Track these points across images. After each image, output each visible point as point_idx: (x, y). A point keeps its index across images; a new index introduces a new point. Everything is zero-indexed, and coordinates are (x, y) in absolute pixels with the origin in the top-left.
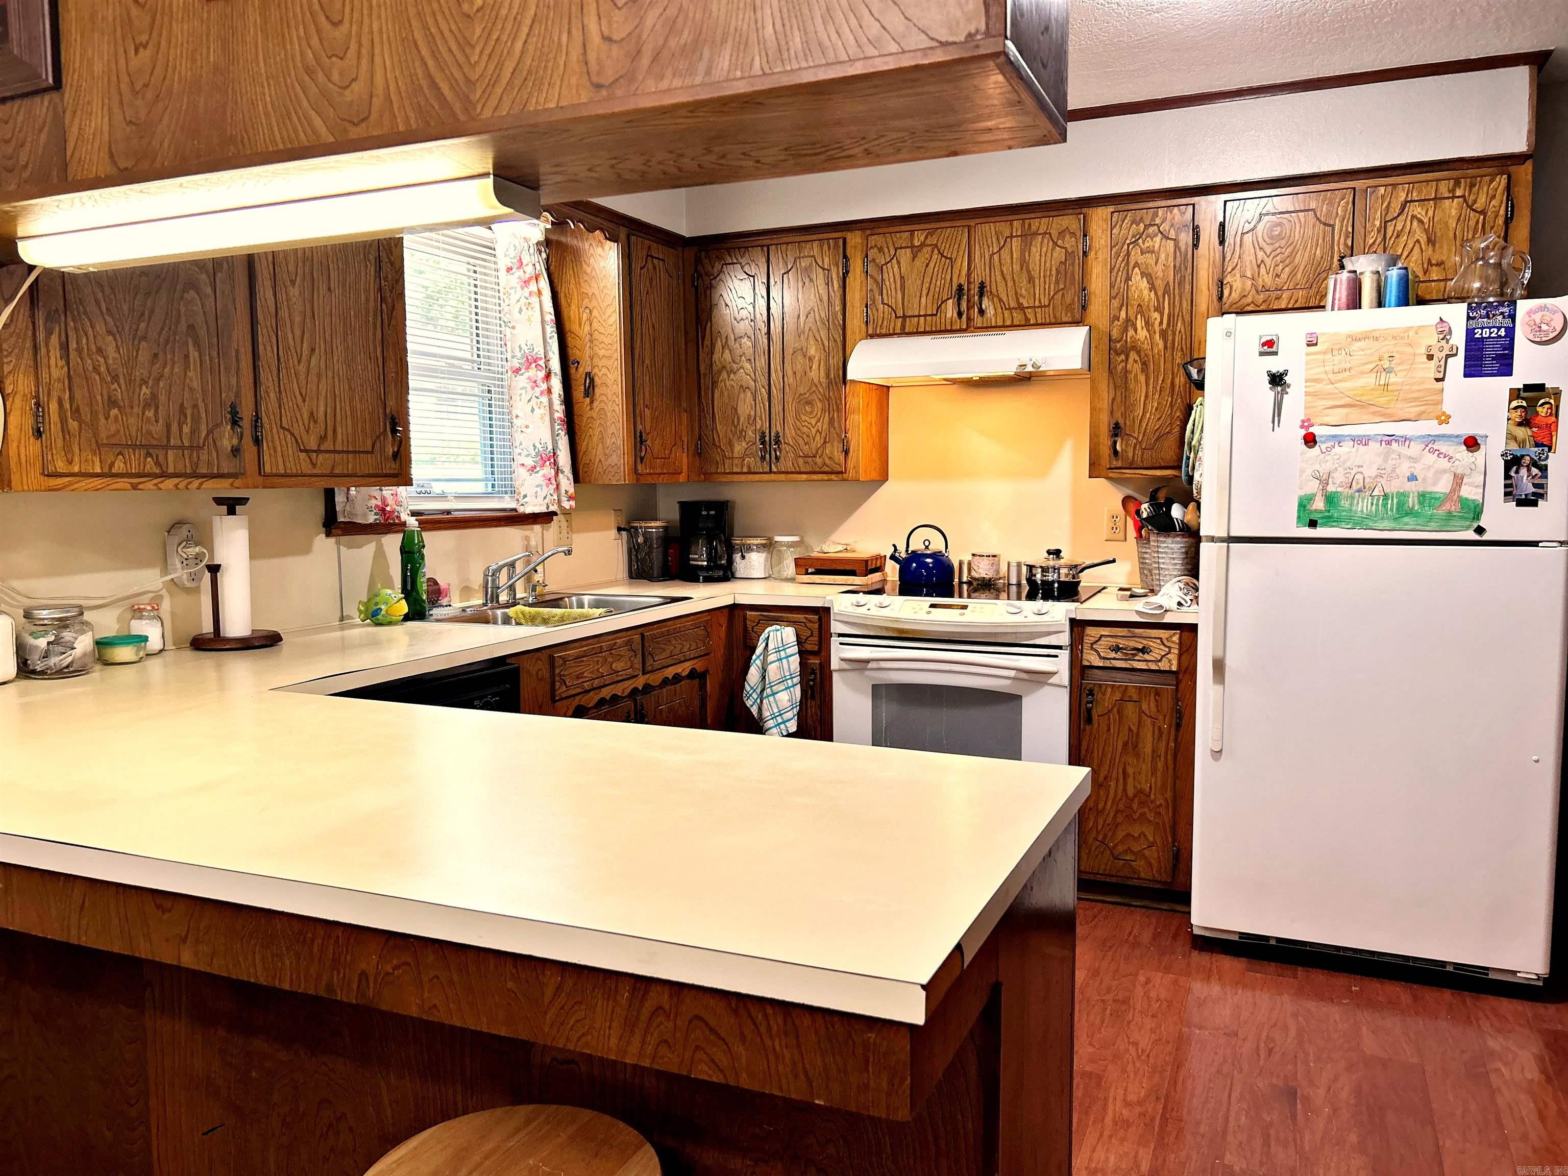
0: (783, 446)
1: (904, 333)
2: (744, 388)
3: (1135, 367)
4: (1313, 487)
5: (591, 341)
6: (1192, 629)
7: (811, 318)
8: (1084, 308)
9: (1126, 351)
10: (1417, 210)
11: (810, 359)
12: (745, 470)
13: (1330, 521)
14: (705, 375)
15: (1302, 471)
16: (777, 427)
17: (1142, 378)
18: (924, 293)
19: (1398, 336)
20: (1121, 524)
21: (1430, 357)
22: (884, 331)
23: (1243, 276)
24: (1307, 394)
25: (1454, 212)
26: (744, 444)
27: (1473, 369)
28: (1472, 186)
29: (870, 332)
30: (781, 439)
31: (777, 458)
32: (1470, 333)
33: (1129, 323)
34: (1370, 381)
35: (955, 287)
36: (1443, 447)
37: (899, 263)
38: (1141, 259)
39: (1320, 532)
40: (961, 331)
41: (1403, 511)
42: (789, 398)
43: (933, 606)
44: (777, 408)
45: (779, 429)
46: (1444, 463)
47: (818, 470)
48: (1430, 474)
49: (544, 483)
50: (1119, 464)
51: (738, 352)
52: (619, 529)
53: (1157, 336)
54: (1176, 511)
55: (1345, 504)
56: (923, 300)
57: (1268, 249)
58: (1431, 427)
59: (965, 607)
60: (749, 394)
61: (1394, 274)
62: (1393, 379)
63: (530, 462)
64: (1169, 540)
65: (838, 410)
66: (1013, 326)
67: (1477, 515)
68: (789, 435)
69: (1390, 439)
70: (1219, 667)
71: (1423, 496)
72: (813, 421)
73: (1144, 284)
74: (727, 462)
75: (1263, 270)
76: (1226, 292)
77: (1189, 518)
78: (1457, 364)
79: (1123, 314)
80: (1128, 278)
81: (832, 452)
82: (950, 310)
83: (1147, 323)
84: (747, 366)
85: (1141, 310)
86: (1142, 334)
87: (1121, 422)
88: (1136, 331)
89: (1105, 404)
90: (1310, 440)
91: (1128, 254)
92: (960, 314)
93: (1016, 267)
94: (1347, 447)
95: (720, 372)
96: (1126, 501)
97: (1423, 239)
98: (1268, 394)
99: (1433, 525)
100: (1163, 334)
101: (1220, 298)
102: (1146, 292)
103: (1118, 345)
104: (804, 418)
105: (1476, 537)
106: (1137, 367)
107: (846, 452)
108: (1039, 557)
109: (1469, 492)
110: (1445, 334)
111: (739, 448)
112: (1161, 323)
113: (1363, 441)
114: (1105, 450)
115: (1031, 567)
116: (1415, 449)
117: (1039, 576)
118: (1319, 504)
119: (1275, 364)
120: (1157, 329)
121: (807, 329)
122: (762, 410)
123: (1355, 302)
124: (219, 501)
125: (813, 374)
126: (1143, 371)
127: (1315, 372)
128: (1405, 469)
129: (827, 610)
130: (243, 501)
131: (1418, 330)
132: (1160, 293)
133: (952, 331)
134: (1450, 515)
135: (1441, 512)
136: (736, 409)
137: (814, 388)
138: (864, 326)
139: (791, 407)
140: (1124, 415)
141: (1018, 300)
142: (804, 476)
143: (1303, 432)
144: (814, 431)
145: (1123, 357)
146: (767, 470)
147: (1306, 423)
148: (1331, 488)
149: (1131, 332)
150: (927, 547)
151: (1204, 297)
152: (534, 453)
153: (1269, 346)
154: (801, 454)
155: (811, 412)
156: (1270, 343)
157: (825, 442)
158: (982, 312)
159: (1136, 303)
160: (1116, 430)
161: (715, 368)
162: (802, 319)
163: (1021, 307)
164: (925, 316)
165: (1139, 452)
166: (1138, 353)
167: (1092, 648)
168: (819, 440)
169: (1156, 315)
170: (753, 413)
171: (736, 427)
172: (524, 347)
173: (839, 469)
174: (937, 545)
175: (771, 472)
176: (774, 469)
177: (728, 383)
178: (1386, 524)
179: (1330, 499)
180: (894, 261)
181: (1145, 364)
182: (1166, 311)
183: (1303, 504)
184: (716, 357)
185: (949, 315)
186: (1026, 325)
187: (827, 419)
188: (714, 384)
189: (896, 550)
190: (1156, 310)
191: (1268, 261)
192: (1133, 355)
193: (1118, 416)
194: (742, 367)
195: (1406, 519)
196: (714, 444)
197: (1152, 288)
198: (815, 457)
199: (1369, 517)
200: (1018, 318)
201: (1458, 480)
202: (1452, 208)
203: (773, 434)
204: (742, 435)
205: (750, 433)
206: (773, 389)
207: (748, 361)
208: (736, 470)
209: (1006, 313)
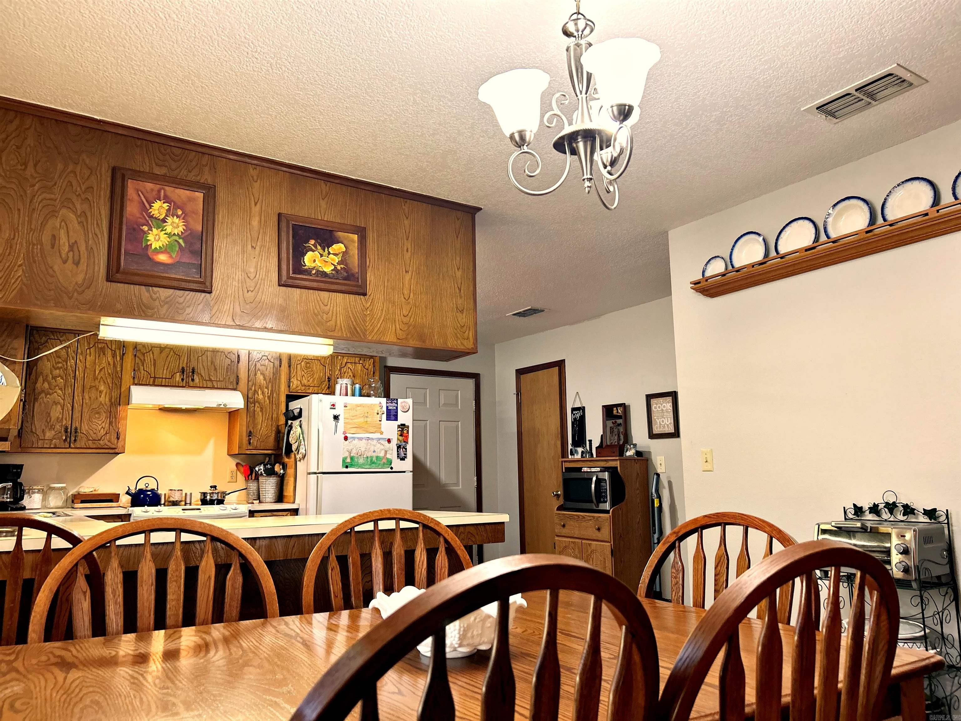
0: (79, 434)
1: (154, 385)
2: (55, 403)
3: (258, 410)
4: (347, 454)
7: (102, 373)
8: (237, 383)
9: (254, 403)
10: (349, 365)
11: (100, 392)
12: (52, 446)
13: (352, 466)
14: (29, 394)
15: (344, 449)
16: (76, 424)
17: (260, 414)
18: (165, 368)
19: (369, 406)
20: (235, 475)
21: (378, 414)
22: (144, 383)
23: (297, 380)
24: (345, 423)
25: (360, 368)
26: (53, 432)
27: (388, 419)
28: (364, 360)
29: (136, 382)
30: (79, 431)
31: (75, 440)
32: (387, 407)
33: (255, 392)
34: (362, 420)
35: (180, 368)
36: (382, 442)
37: (153, 353)
38: (261, 368)
39: (349, 470)
40: (183, 387)
41: (372, 463)
42: (85, 410)
43: (183, 509)
44: (77, 415)
45: (77, 425)
46: (382, 447)
47: (100, 447)
48: (379, 450)
50: (251, 448)
51: (54, 384)
53: (266, 398)
55: (356, 460)
56: (165, 371)
57: (305, 371)
58: (378, 435)
59: (199, 509)
60: (59, 406)
61: (357, 386)
62: (369, 420)
64: (271, 478)
65: (116, 418)
66: (207, 388)
67: (391, 464)
68: (85, 428)
69: (368, 439)
71: (377, 457)
72: (100, 423)
73: (262, 377)
74: (40, 441)
75: (304, 378)
76: (291, 385)
77: (278, 470)
78: (384, 416)
79: (253, 388)
80: (256, 375)
81: (110, 438)
82: (178, 377)
83: (263, 393)
84: (60, 392)
85: (260, 387)
86: (261, 396)
87: (252, 431)
88: (258, 395)
89: (245, 423)
90: (346, 438)
91: (256, 365)
92: (183, 380)
93: (209, 364)
94: (356, 441)
95: (40, 393)
96: (237, 465)
97: (352, 375)
98: (333, 423)
99: (380, 467)
100: (269, 397)
101: (289, 386)
102: (262, 381)
103: (251, 400)
104: (94, 421)
105: (390, 470)
106: (259, 409)
107: (118, 439)
108: (207, 490)
109: (388, 456)
110: (381, 407)
111: (49, 434)
112: (268, 393)
113: (360, 439)
114: (245, 442)
115: (204, 494)
116: (375, 441)
117: (208, 497)
118: (348, 460)
119: (336, 412)
120: (266, 395)
121: (99, 377)
122: (67, 414)
123: (347, 394)
125: (102, 399)
126: (261, 411)
127: (347, 416)
128: (372, 449)
131: (374, 405)
132: (268, 382)
133: (179, 387)
134: (384, 464)
135: (382, 463)
136: (49, 414)
137: (102, 406)
138: (132, 379)
139: (86, 416)
140: (253, 428)
141: (209, 377)
142: (91, 450)
143: (344, 436)
144: (100, 427)
145: (253, 405)
146: (68, 446)
147: (344, 433)
148: (352, 455)
149: (256, 396)
150: (147, 487)
151: (284, 385)
153: (333, 406)
154: (91, 439)
155: (99, 418)
156: (333, 405)
157: (106, 433)
158: (193, 380)
159: (258, 384)
160: (250, 434)
161: (37, 391)
162: (97, 373)
163: (211, 380)
164: (165, 378)
165: (259, 443)
166: (259, 403)
168: (102, 432)
169: (266, 390)
170: (61, 416)
171: (48, 423)
173: (114, 447)
174: (153, 485)
175: (70, 447)
176: (72, 445)
177: (45, 400)
178: (367, 467)
179: (352, 458)
180: (151, 352)
181: (262, 409)
182: (270, 389)
183: (344, 460)
184: (38, 385)
185: (177, 379)
186: (213, 388)
187: (108, 421)
188: (36, 399)
189: (129, 489)
190: (266, 388)
191: (305, 375)
192: (257, 405)
193: (251, 429)
194: (56, 392)
195: (373, 465)
196: (32, 432)
197: (265, 379)
198: (100, 440)
199: (363, 464)
200: (209, 384)
201: (386, 452)
202: (359, 367)
203: (73, 428)
204: (52, 428)
205: (58, 427)
206: (75, 405)
207: (61, 389)
208: (45, 446)
209: (204, 382)
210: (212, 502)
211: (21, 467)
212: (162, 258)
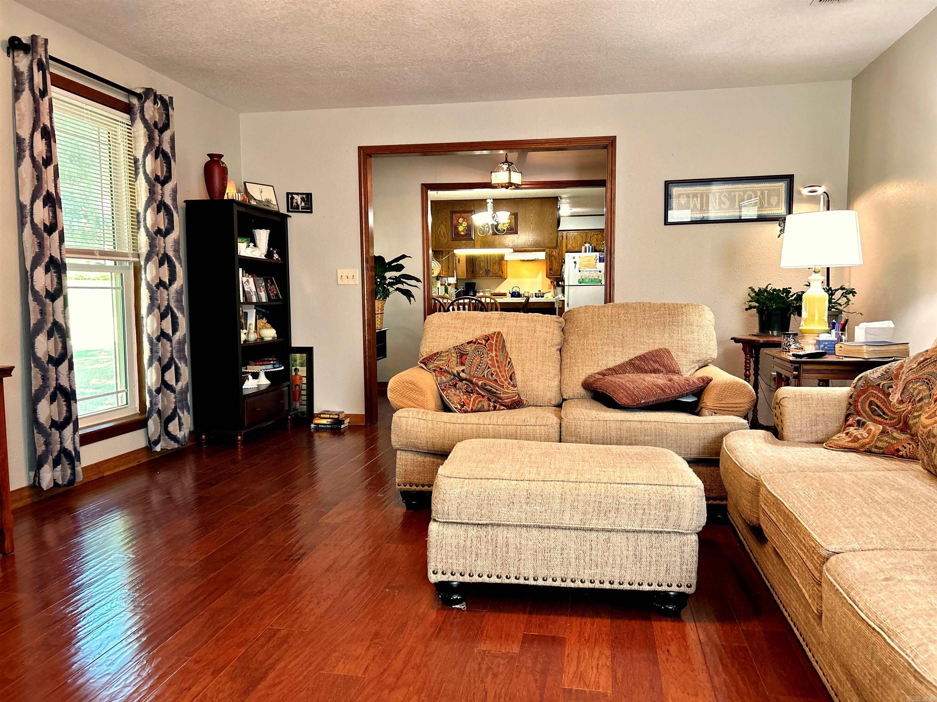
0: (490, 272)
2: (482, 261)
4: (580, 278)
6: (564, 301)
9: (552, 256)
10: (595, 236)
12: (483, 276)
13: (582, 283)
15: (579, 276)
16: (489, 268)
17: (555, 261)
19: (591, 257)
20: (551, 286)
21: (595, 260)
23: (570, 246)
24: (579, 265)
27: (600, 261)
31: (489, 274)
32: (599, 257)
33: (552, 252)
34: (588, 263)
36: (596, 272)
39: (581, 284)
41: (592, 281)
42: (491, 263)
44: (489, 265)
46: (597, 274)
47: (497, 276)
48: (595, 276)
50: (551, 275)
54: (560, 283)
55: (584, 280)
58: (595, 269)
61: (591, 247)
62: (591, 263)
64: (559, 288)
65: (501, 265)
67: (601, 281)
68: (491, 269)
69: (590, 271)
70: (568, 304)
71: (594, 279)
72: (496, 267)
74: (478, 275)
75: (573, 246)
76: (567, 247)
77: (563, 284)
78: (598, 261)
86: (554, 253)
89: (548, 265)
90: (580, 271)
94: (584, 272)
96: (551, 282)
97: (595, 241)
98: (574, 264)
99: (596, 283)
100: (558, 255)
101: (567, 250)
103: (550, 255)
104: (494, 266)
105: (601, 284)
106: (554, 259)
108: (537, 292)
109: (600, 278)
110: (596, 257)
111: (481, 272)
112: (558, 252)
113: (587, 271)
114: (549, 273)
115: (536, 294)
116: (593, 272)
119: (575, 260)
122: (486, 265)
123: (586, 252)
125: (496, 259)
127: (580, 261)
128: (592, 275)
131: (593, 256)
134: (598, 282)
136: (480, 265)
137: (496, 261)
139: (492, 265)
140: (552, 267)
142: (493, 277)
144: (496, 269)
147: (579, 269)
150: (516, 291)
151: (564, 249)
153: (574, 258)
154: (494, 273)
160: (550, 269)
165: (554, 273)
166: (554, 256)
168: (497, 271)
170: (484, 266)
171: (480, 268)
173: (501, 276)
175: (488, 276)
177: (479, 260)
178: (590, 283)
179: (582, 279)
182: (558, 250)
183: (579, 280)
186: (534, 251)
187: (499, 266)
189: (510, 291)
191: (574, 242)
198: (496, 273)
199: (587, 282)
202: (600, 236)
204: (482, 270)
206: (488, 261)
208: (481, 276)
210: (539, 297)
211: (475, 283)
212: (462, 233)
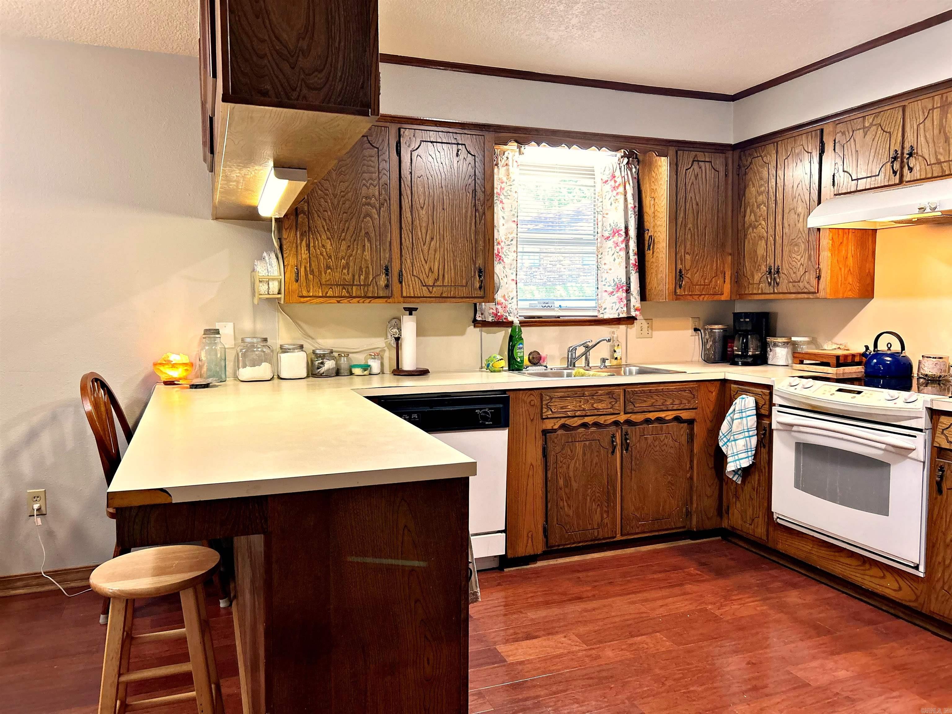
0: (781, 275)
1: (856, 191)
2: (761, 238)
5: (654, 217)
7: (800, 187)
11: (798, 215)
12: (760, 292)
14: (741, 231)
18: (871, 160)
22: (843, 191)
26: (760, 274)
29: (835, 192)
30: (780, 270)
31: (778, 284)
35: (892, 153)
37: (855, 141)
40: (895, 185)
42: (785, 242)
43: (840, 390)
44: (779, 250)
45: (779, 263)
47: (800, 291)
49: (617, 301)
51: (759, 214)
52: (696, 330)
56: (870, 165)
59: (859, 393)
60: (763, 241)
63: (610, 289)
65: (814, 249)
66: (934, 178)
68: (785, 267)
72: (799, 257)
74: (750, 286)
81: (809, 279)
82: (888, 170)
84: (763, 223)
92: (895, 173)
93: (936, 131)
95: (748, 228)
104: (794, 255)
107: (819, 278)
111: (757, 278)
121: (797, 195)
124: (405, 309)
125: (800, 225)
129: (770, 387)
130: (416, 309)
133: (889, 186)
137: (800, 235)
138: (831, 188)
139: (786, 248)
141: (937, 156)
142: (793, 296)
144: (799, 264)
146: (772, 291)
150: (889, 349)
152: (613, 284)
154: (791, 281)
155: (798, 251)
157: (806, 272)
158: (910, 170)
161: (746, 226)
162: (795, 188)
163: (939, 163)
164: (871, 177)
167: (942, 433)
170: (765, 254)
171: (756, 263)
172: (612, 224)
173: (814, 291)
174: (896, 347)
175: (774, 293)
176: (776, 291)
177: (752, 235)
180: (852, 140)
184: (747, 218)
185: (888, 174)
187: (807, 255)
188: (745, 235)
189: (867, 349)
194: (760, 224)
196: (744, 275)
198: (799, 282)
200: (937, 171)
203: (776, 267)
204: (759, 269)
205: (763, 268)
206: (777, 237)
207: (764, 220)
208: (755, 292)
209: (928, 168)
